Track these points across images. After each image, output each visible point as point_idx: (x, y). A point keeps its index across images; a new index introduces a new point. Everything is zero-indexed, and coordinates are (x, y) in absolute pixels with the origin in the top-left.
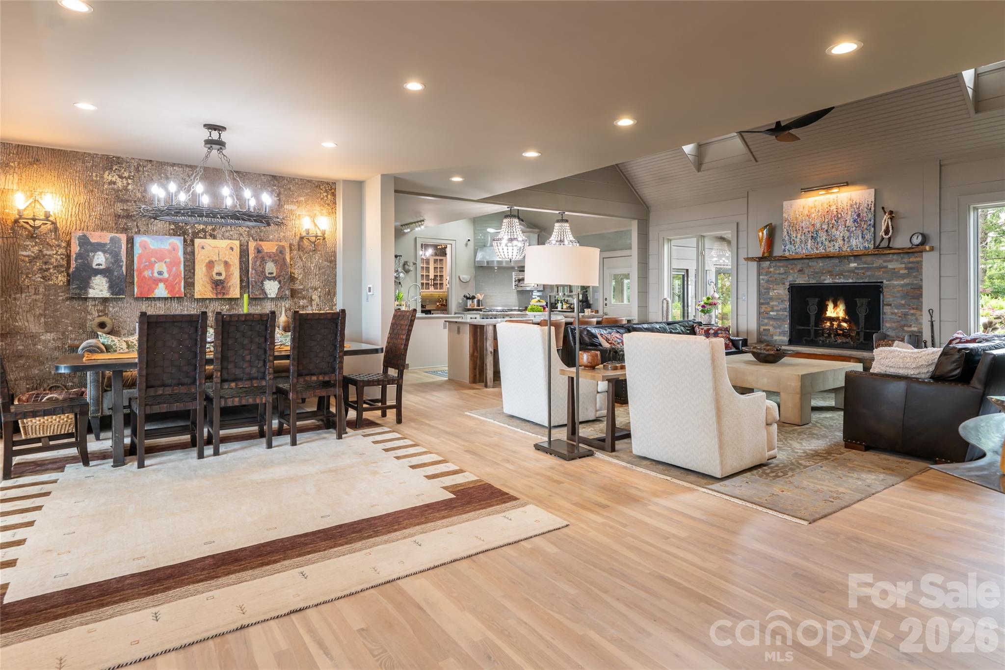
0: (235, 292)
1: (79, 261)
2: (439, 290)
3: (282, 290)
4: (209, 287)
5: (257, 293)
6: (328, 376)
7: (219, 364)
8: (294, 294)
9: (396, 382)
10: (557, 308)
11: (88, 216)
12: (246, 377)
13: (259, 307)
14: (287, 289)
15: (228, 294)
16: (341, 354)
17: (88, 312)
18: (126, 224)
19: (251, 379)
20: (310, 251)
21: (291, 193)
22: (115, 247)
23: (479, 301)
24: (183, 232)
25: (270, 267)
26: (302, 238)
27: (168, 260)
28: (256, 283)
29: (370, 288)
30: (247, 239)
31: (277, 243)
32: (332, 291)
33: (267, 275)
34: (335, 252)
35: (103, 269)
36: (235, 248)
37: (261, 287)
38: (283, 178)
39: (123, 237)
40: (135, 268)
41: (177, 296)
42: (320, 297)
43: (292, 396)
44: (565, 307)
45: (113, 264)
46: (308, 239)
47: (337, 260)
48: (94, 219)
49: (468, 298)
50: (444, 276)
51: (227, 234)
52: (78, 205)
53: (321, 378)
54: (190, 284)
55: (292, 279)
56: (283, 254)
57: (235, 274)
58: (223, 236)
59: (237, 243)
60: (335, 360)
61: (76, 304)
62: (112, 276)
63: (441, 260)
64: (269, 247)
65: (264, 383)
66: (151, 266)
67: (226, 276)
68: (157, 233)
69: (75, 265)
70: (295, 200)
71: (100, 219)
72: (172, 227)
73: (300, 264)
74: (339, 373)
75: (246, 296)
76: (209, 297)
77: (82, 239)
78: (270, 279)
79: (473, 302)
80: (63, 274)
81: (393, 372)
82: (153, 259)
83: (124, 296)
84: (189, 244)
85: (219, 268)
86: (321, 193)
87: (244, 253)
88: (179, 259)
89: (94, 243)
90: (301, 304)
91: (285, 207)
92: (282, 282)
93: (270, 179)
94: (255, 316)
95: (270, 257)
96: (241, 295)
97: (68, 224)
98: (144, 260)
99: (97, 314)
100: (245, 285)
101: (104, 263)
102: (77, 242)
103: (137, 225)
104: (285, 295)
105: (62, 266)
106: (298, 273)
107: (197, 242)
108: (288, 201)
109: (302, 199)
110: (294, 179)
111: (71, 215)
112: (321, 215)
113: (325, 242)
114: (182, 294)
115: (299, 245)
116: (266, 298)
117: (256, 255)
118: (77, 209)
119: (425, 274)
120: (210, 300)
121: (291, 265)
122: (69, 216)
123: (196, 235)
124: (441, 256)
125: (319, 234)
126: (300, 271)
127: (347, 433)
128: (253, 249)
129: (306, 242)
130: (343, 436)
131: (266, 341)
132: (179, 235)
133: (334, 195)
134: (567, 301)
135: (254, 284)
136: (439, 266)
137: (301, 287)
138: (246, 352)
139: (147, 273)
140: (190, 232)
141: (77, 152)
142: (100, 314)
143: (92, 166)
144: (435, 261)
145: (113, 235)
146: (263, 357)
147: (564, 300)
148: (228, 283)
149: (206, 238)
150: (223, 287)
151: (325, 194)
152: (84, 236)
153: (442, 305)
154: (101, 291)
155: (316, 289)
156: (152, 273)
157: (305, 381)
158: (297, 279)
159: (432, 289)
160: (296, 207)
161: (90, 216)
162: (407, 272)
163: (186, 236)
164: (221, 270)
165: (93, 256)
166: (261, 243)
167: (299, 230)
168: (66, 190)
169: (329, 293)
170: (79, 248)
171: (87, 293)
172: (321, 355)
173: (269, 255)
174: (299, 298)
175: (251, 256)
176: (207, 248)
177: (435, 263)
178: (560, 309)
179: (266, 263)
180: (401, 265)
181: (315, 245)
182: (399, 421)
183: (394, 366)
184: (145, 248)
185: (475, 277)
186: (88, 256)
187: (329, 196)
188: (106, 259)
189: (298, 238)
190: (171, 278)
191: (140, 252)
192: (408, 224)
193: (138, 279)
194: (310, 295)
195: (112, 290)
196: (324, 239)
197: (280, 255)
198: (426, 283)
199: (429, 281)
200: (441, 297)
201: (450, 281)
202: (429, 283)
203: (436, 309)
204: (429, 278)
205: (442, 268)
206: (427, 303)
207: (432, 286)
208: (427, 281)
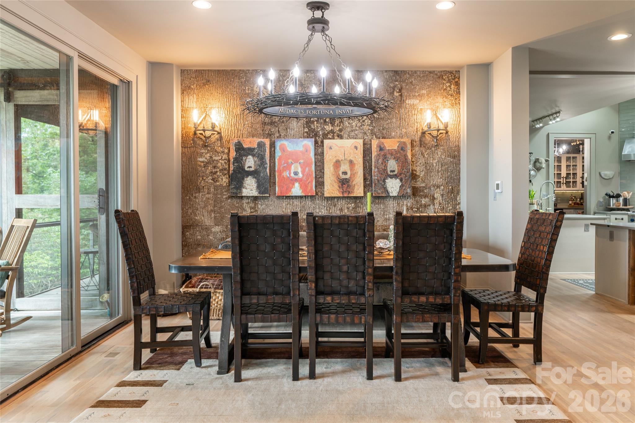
0: (359, 191)
1: (236, 164)
2: (571, 189)
3: (404, 188)
4: (336, 186)
5: (379, 191)
6: (440, 297)
7: (313, 273)
8: (416, 192)
9: (534, 308)
11: (243, 125)
12: (343, 290)
13: (381, 206)
14: (409, 188)
15: (353, 192)
16: (457, 270)
17: (243, 209)
18: (270, 129)
19: (349, 293)
20: (432, 147)
21: (413, 87)
22: (261, 151)
23: (626, 200)
24: (315, 134)
25: (392, 165)
26: (424, 133)
27: (302, 161)
28: (378, 181)
29: (498, 185)
30: (370, 137)
31: (399, 140)
32: (455, 189)
33: (389, 173)
34: (458, 147)
35: (253, 171)
36: (359, 147)
37: (383, 185)
38: (404, 72)
39: (267, 142)
40: (276, 169)
41: (310, 194)
42: (442, 195)
43: (396, 319)
45: (260, 166)
46: (430, 134)
47: (461, 155)
48: (247, 128)
49: (611, 197)
50: (578, 174)
51: (353, 134)
52: (236, 116)
53: (431, 299)
54: (320, 184)
55: (414, 176)
56: (404, 151)
57: (359, 173)
58: (349, 136)
59: (361, 142)
60: (449, 278)
61: (235, 201)
62: (259, 176)
63: (574, 158)
64: (391, 144)
65: (363, 300)
66: (288, 168)
67: (351, 174)
68: (294, 137)
69: (233, 168)
70: (417, 94)
71: (252, 127)
72: (306, 131)
73: (422, 161)
74: (455, 296)
75: (369, 194)
76: (336, 196)
77: (238, 145)
78: (391, 177)
79: (617, 201)
80: (226, 176)
81: (529, 294)
82: (290, 161)
83: (268, 195)
84: (319, 145)
85: (345, 167)
86: (444, 83)
87: (367, 152)
88: (311, 159)
89: (246, 148)
90: (423, 202)
91: (407, 102)
92: (404, 180)
93: (392, 75)
94: (350, 218)
95: (392, 155)
96: (365, 193)
97: (229, 133)
98: (283, 162)
99: (249, 210)
100: (368, 184)
101: (253, 166)
102: (234, 148)
103: (278, 131)
104: (407, 193)
105: (225, 169)
106: (420, 170)
107: (326, 142)
108: (410, 96)
109: (424, 92)
110: (416, 72)
111: (231, 125)
112: (444, 107)
113: (448, 136)
114: (313, 193)
115: (421, 141)
116: (388, 196)
117: (378, 153)
118: (235, 120)
119: (557, 172)
120: (338, 198)
121: (413, 162)
122: (230, 126)
123: (325, 136)
124: (574, 153)
125: (442, 127)
126: (423, 168)
127: (465, 371)
128: (375, 146)
129: (428, 138)
130: (461, 375)
131: (364, 250)
132: (312, 138)
133: (457, 84)
135: (377, 182)
136: (572, 164)
137: (423, 185)
138: (343, 261)
139: (286, 174)
140: (321, 133)
141: (235, 70)
142: (252, 210)
143: (245, 81)
144: (568, 159)
145: (260, 140)
146: (361, 268)
148: (352, 182)
149: (334, 139)
150: (348, 186)
151: (448, 84)
152: (239, 142)
153: (575, 204)
154: (252, 190)
155: (438, 187)
156: (290, 174)
157: (411, 302)
158: (419, 176)
159: (564, 187)
160: (418, 101)
161: (244, 125)
162: (538, 169)
163: (317, 138)
164: (346, 169)
165: (246, 160)
166: (382, 140)
167: (421, 125)
168: (228, 104)
169: (452, 191)
170: (235, 153)
171: (241, 192)
172: (432, 269)
173: (391, 153)
174: (421, 197)
175: (374, 154)
176: (335, 148)
177: (567, 161)
179: (388, 161)
181: (437, 140)
182: (538, 358)
183: (531, 286)
184: (284, 151)
185: (620, 173)
186: (242, 159)
187: (452, 86)
188: (255, 162)
189: (419, 133)
190: (304, 178)
191: (280, 154)
192: (541, 118)
193: (279, 179)
194: (432, 193)
195: (259, 189)
196: (447, 132)
197: (402, 152)
198: (557, 181)
199: (561, 179)
200: (574, 196)
201: (588, 180)
202: (561, 182)
203: (569, 208)
204: (561, 176)
205: (576, 165)
206: (558, 202)
207: (564, 185)
208: (558, 179)
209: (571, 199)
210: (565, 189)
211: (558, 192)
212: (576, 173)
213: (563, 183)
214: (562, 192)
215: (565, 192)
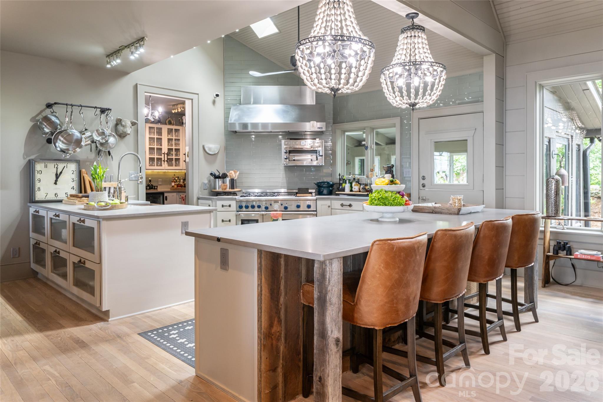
2: (174, 167)
10: (343, 190)
23: (232, 181)
44: (356, 188)
49: (216, 177)
50: (181, 150)
63: (177, 131)
79: (224, 183)
119: (156, 147)
124: (176, 125)
134: (359, 179)
147: (354, 179)
153: (178, 186)
159: (165, 165)
162: (122, 136)
177: (168, 133)
178: (347, 191)
180: (112, 124)
185: (226, 148)
198: (157, 158)
199: (161, 155)
200: (177, 176)
201: (190, 155)
202: (161, 158)
203: (172, 191)
204: (162, 152)
205: (179, 140)
206: (159, 184)
207: (166, 162)
208: (159, 156)
209: (173, 180)
210: (166, 169)
211: (159, 171)
212: (179, 149)
213: (164, 161)
214: (163, 171)
215: (166, 171)
